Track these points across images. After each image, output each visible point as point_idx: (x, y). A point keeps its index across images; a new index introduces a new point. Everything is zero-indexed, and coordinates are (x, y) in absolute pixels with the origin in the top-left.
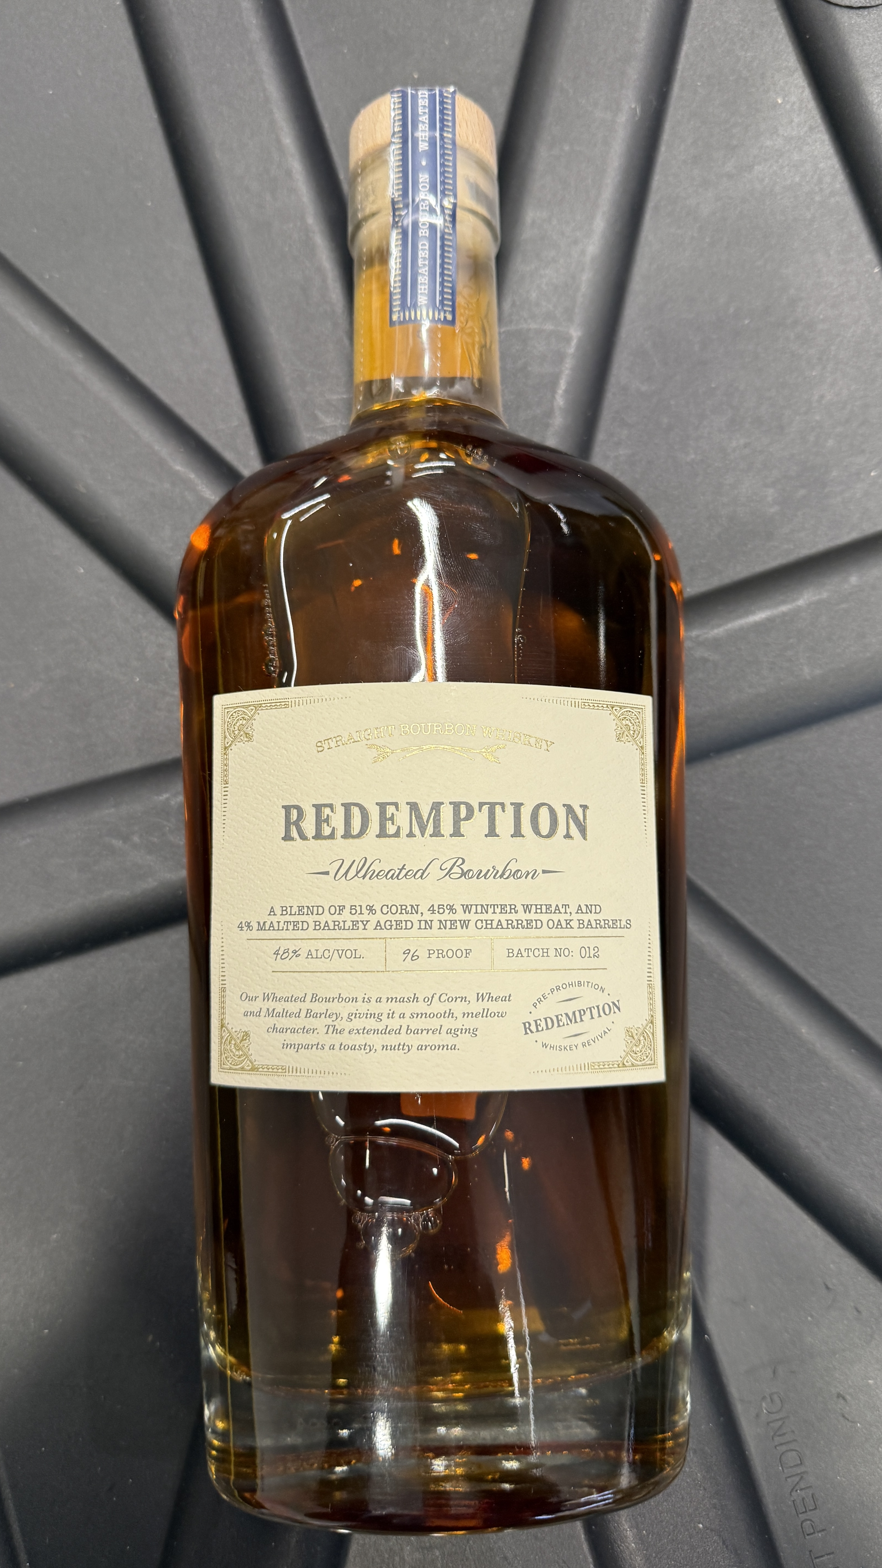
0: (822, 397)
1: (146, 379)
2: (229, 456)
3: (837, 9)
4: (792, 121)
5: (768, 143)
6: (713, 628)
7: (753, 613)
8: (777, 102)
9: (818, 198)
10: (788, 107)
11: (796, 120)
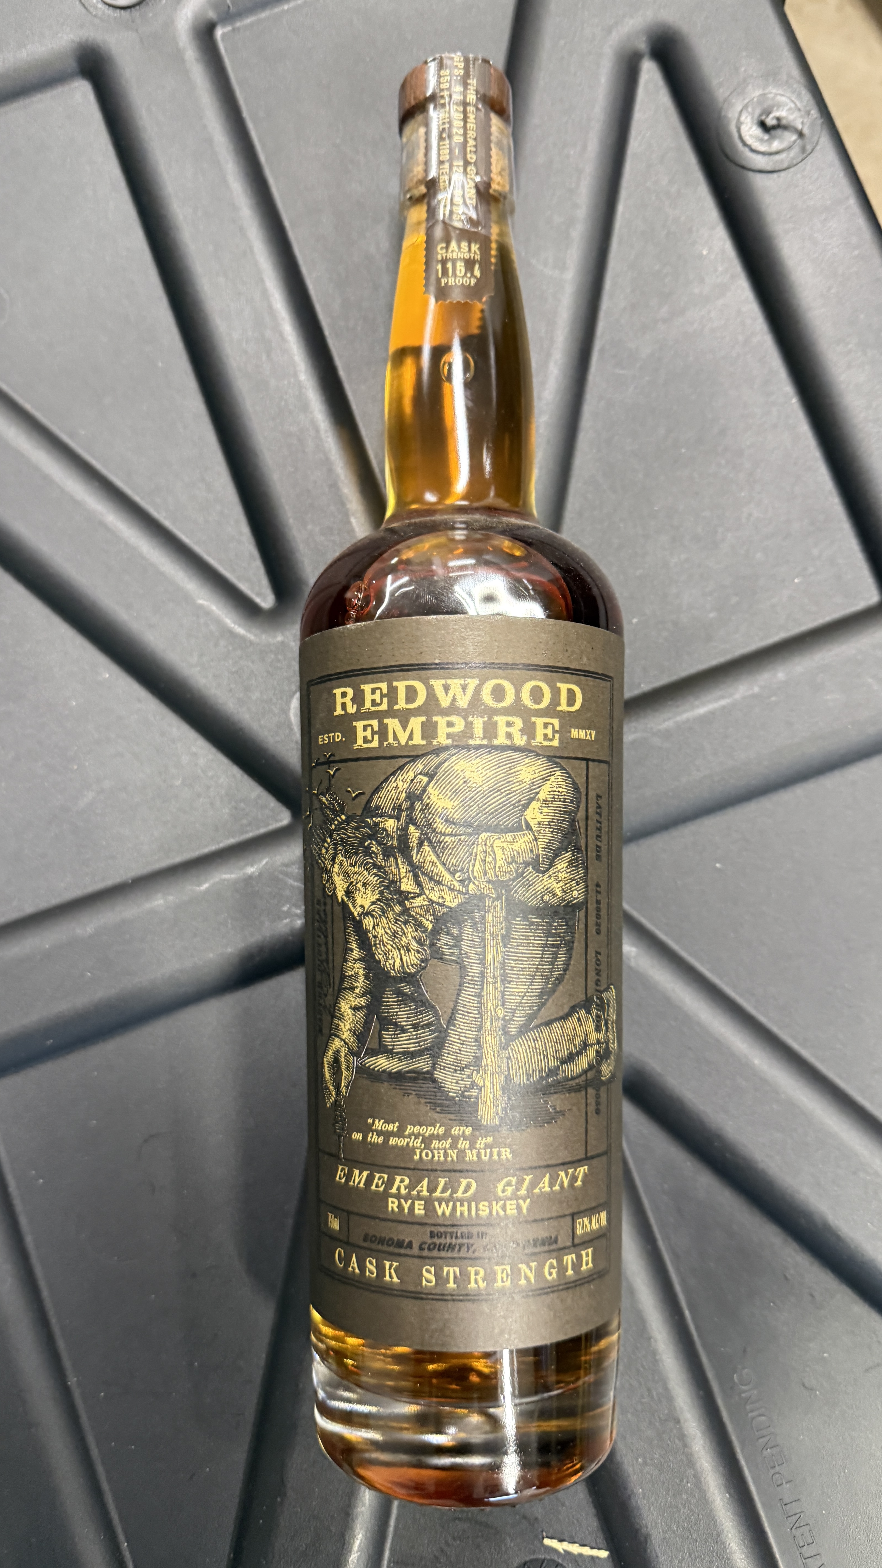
0: (750, 515)
1: (167, 523)
2: (243, 587)
3: (751, 174)
4: (716, 271)
5: (696, 291)
6: (664, 721)
7: (698, 707)
8: (702, 254)
9: (741, 338)
10: (712, 257)
11: (720, 269)
